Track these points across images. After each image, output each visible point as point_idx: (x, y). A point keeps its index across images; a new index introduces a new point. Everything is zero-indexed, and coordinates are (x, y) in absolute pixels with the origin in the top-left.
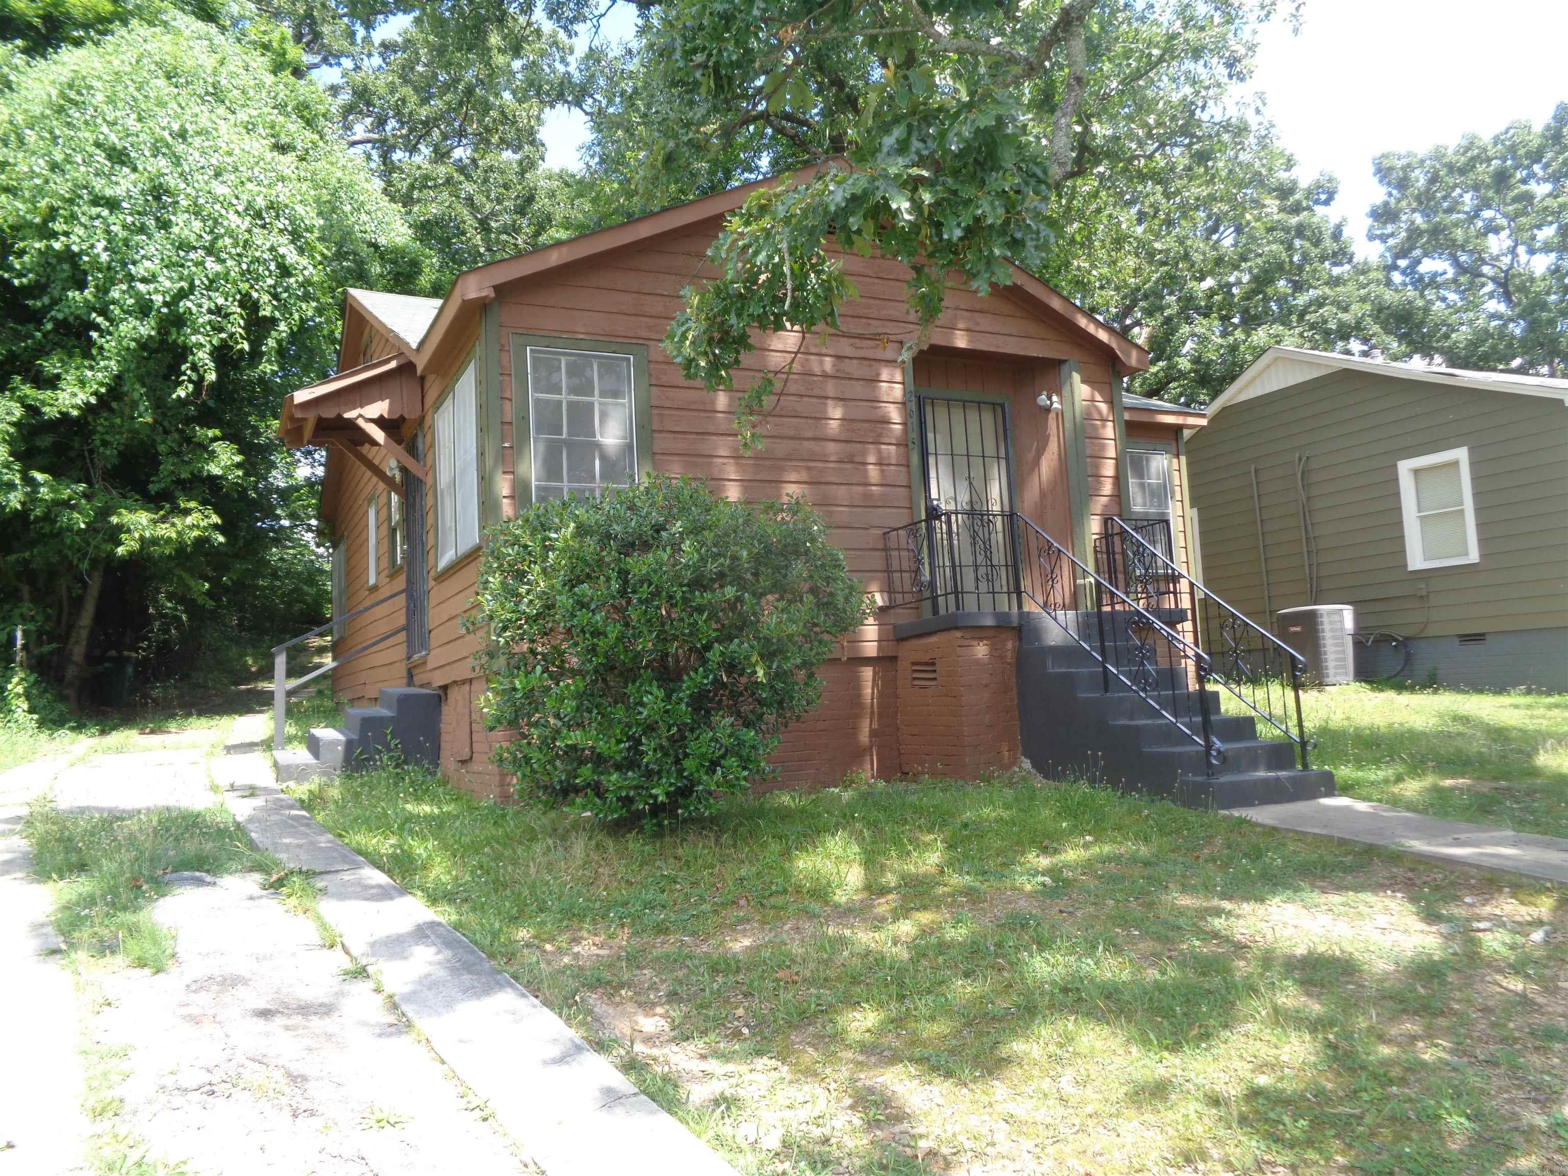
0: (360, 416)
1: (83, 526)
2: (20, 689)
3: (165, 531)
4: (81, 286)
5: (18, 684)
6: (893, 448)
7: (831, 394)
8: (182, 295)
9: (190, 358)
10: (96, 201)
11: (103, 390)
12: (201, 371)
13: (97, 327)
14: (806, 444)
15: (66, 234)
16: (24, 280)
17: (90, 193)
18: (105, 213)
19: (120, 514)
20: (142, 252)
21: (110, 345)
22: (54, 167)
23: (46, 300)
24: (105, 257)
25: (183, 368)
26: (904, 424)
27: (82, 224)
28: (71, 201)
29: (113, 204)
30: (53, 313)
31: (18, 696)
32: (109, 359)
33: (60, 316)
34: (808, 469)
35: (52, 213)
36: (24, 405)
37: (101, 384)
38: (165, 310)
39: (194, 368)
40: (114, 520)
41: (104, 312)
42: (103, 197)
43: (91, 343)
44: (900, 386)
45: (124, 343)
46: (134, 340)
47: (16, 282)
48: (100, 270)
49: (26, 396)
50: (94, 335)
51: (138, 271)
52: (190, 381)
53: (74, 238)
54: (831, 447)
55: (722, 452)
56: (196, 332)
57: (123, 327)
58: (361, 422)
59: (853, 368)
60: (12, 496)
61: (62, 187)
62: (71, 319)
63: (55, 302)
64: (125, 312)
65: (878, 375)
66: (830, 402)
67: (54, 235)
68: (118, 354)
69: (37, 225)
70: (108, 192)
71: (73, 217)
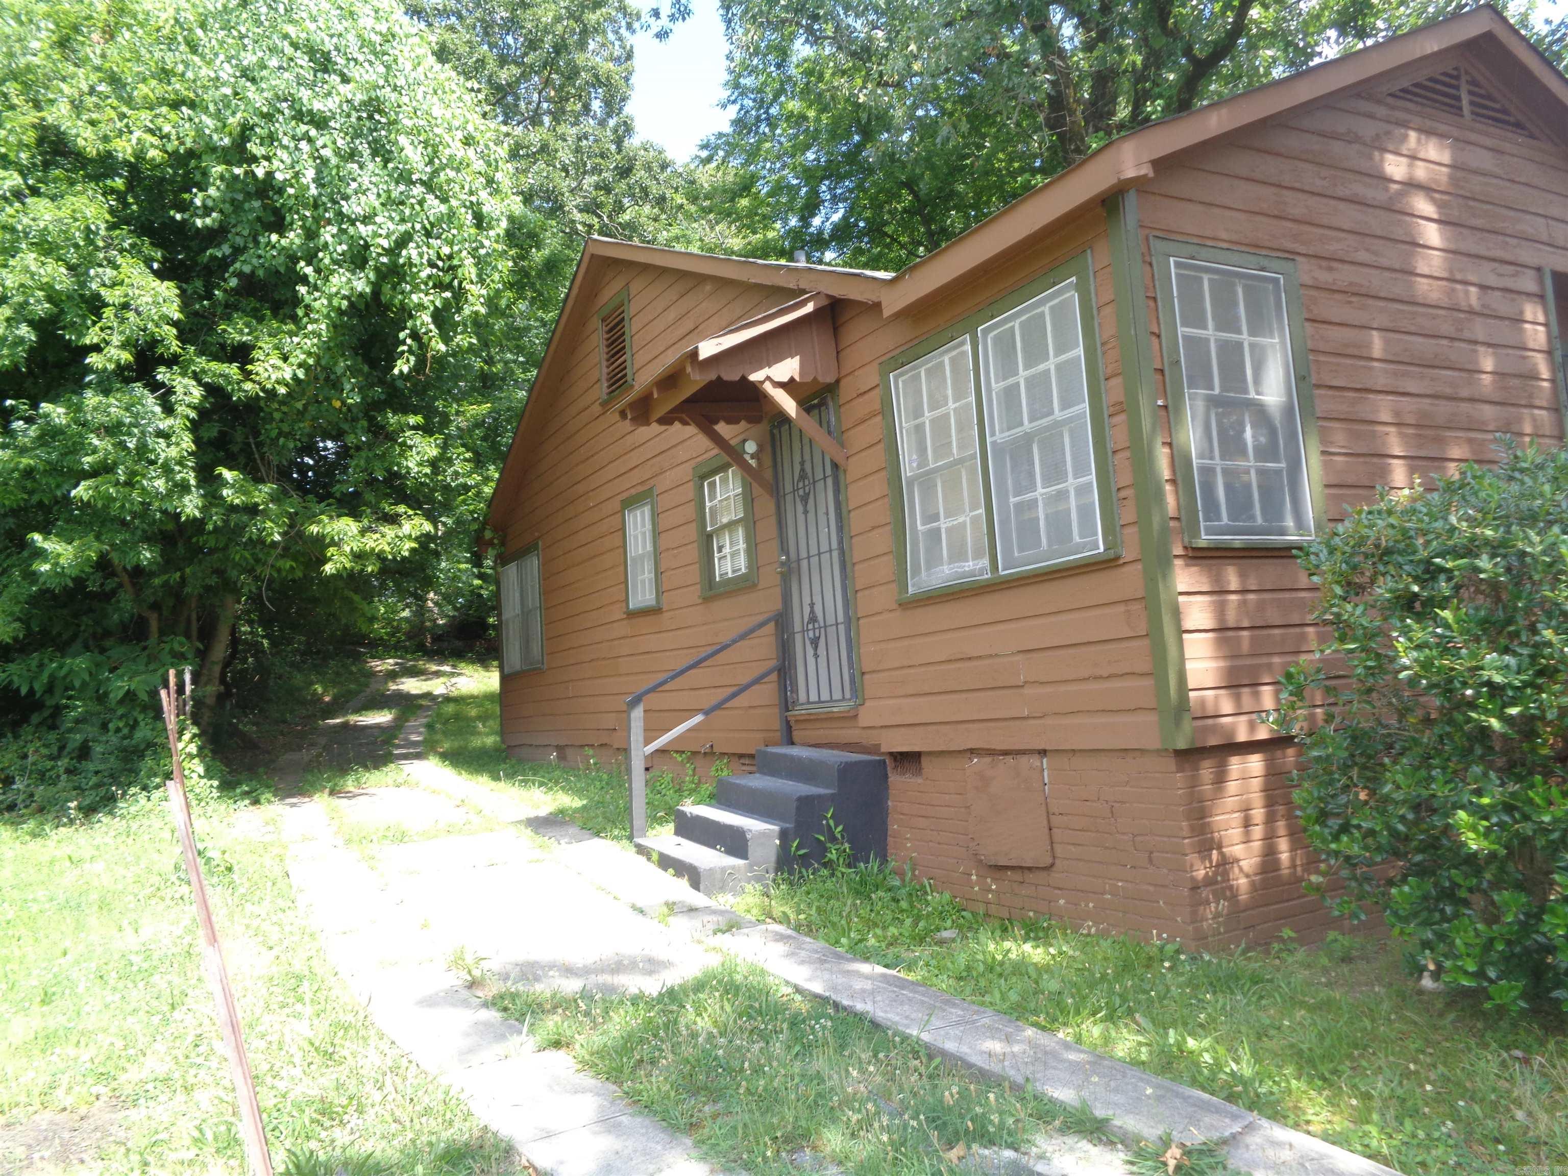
0: (768, 378)
1: (277, 538)
2: (193, 748)
3: (371, 542)
4: (280, 227)
5: (191, 741)
6: (1544, 413)
7: (1481, 338)
8: (403, 241)
9: (409, 324)
10: (299, 116)
11: (311, 361)
12: (425, 339)
13: (304, 280)
14: (1465, 407)
15: (268, 158)
16: (208, 221)
17: (291, 107)
18: (313, 132)
19: (319, 522)
20: (354, 185)
21: (320, 304)
22: (246, 74)
23: (226, 249)
24: (313, 191)
25: (402, 335)
26: (1553, 381)
27: (286, 148)
28: (268, 117)
29: (320, 122)
30: (238, 265)
31: (191, 756)
32: (316, 321)
33: (247, 269)
34: (1470, 441)
35: (245, 132)
36: (199, 382)
37: (309, 354)
38: (384, 260)
39: (415, 335)
40: (314, 529)
41: (311, 258)
42: (310, 112)
43: (297, 301)
44: (1541, 329)
45: (335, 302)
46: (344, 297)
47: (199, 223)
48: (306, 206)
49: (203, 371)
50: (302, 290)
51: (351, 208)
52: (410, 351)
53: (276, 163)
54: (1488, 411)
55: (1385, 416)
56: (416, 289)
57: (335, 280)
58: (768, 387)
59: (1498, 302)
60: (187, 499)
61: (257, 98)
62: (261, 273)
63: (238, 251)
64: (334, 262)
65: (1522, 312)
66: (1481, 349)
67: (254, 159)
68: (328, 316)
69: (224, 148)
70: (317, 106)
71: (272, 138)
